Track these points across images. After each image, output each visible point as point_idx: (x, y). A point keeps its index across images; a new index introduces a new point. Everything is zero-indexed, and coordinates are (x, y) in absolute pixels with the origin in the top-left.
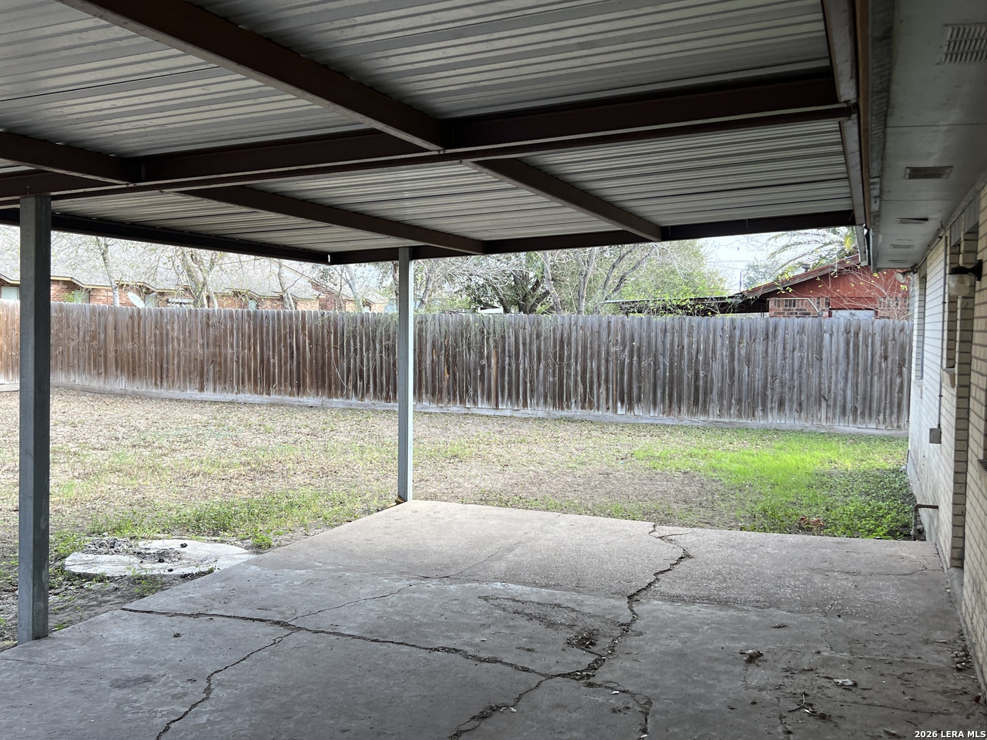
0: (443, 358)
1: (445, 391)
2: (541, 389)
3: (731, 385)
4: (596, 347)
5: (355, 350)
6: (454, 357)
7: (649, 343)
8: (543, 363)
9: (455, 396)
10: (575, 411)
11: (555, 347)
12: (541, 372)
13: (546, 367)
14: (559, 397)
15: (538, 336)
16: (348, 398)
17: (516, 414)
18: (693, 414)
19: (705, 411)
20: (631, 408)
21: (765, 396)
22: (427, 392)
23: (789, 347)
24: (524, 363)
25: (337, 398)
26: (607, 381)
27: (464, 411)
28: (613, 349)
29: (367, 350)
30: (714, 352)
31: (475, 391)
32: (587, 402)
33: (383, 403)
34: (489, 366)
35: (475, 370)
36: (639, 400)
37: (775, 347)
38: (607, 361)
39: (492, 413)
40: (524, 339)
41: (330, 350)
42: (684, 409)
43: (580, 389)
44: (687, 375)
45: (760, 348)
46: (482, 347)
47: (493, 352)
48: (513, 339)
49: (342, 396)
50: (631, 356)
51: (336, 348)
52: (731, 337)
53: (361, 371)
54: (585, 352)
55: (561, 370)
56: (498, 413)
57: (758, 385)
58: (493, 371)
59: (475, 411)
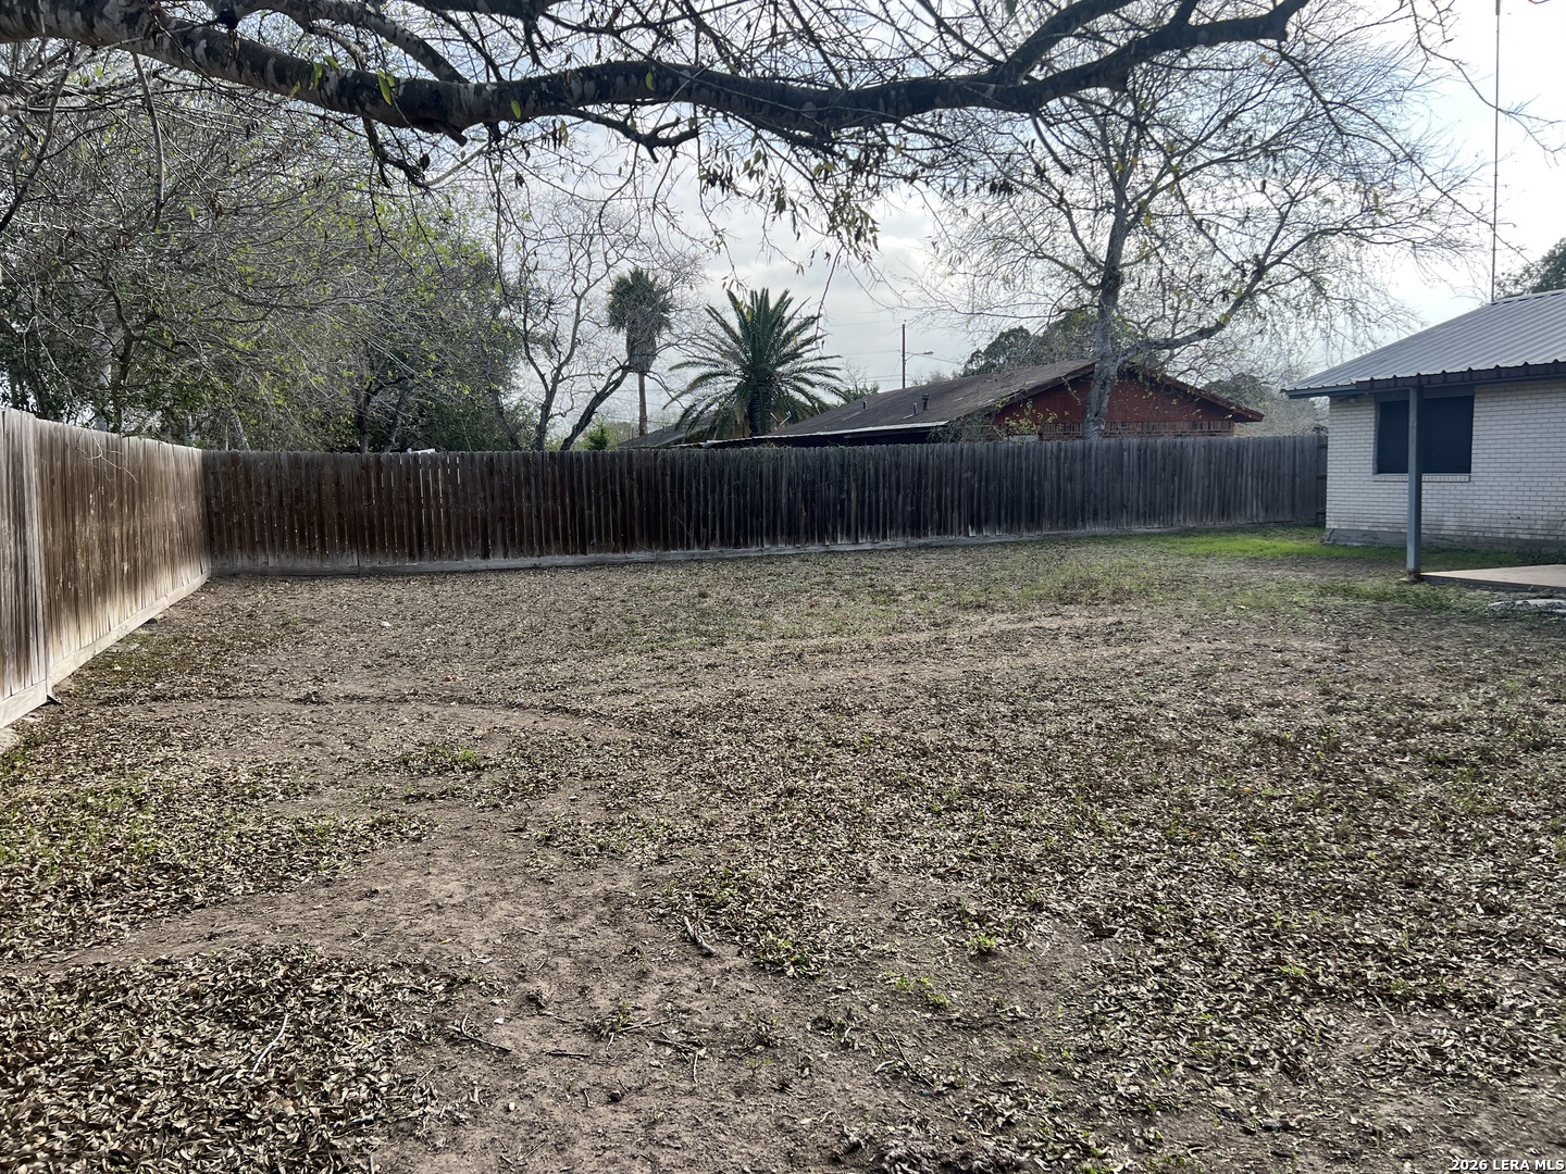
0: (800, 495)
1: (802, 530)
2: (900, 519)
3: (1058, 502)
4: (950, 474)
5: (698, 494)
6: (813, 493)
7: (995, 467)
8: (902, 492)
9: (813, 535)
10: (932, 539)
11: (913, 476)
12: (900, 502)
13: (905, 497)
14: (916, 526)
15: (897, 468)
16: (688, 548)
17: (877, 546)
18: (1029, 530)
19: (1040, 527)
20: (979, 531)
21: (1083, 508)
22: (782, 533)
23: (1100, 465)
24: (883, 494)
25: (675, 549)
26: (959, 507)
27: (823, 549)
28: (964, 476)
29: (713, 491)
30: (1045, 472)
31: (835, 528)
32: (942, 528)
33: (732, 550)
34: (850, 500)
35: (835, 507)
36: (986, 522)
37: (1090, 465)
38: (960, 487)
39: (852, 548)
40: (884, 470)
41: (665, 495)
42: (1023, 526)
43: (936, 516)
44: (1025, 495)
45: (1078, 467)
46: (841, 482)
47: (853, 485)
48: (872, 471)
49: (682, 547)
50: (980, 481)
51: (672, 493)
52: (1058, 458)
53: (706, 515)
54: (941, 480)
55: (918, 500)
56: (858, 548)
57: (1078, 498)
58: (854, 505)
59: (836, 548)
